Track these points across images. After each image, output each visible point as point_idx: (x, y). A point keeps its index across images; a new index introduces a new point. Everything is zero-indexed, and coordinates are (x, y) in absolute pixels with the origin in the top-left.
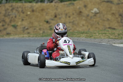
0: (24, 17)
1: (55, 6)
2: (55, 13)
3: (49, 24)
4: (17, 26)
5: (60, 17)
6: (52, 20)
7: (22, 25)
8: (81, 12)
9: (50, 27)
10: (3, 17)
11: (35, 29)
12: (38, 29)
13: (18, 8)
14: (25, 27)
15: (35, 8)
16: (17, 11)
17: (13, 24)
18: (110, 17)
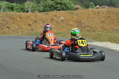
0: (15, 22)
1: (35, 15)
2: (36, 20)
3: (31, 26)
4: (10, 27)
5: (39, 22)
6: (34, 24)
7: (13, 26)
8: (53, 19)
9: (32, 28)
10: (1, 21)
11: (22, 30)
12: (24, 30)
13: (11, 15)
14: (15, 28)
15: (22, 16)
16: (10, 17)
17: (7, 26)
18: (71, 23)
